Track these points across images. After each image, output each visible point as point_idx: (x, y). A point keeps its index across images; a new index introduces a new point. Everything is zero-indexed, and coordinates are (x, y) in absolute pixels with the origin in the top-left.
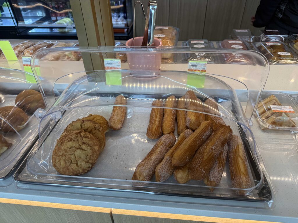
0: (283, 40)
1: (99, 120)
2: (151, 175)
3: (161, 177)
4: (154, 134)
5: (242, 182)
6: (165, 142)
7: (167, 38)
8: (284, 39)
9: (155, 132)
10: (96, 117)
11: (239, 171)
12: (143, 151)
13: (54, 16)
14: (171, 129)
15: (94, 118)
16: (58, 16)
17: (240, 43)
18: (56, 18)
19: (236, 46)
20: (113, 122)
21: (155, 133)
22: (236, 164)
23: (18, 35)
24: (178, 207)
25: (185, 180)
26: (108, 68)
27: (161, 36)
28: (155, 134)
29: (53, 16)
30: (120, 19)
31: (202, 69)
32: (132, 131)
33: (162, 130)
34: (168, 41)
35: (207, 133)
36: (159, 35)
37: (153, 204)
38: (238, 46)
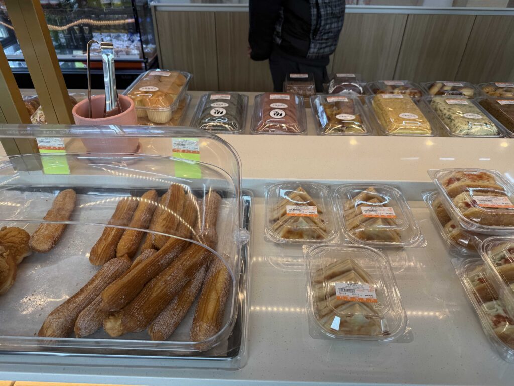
0: (361, 92)
1: (14, 236)
2: (68, 327)
3: (80, 329)
4: (99, 257)
5: (200, 331)
6: (108, 271)
7: (159, 93)
8: (361, 89)
9: (100, 255)
10: (11, 232)
11: (204, 313)
12: (77, 285)
14: (127, 248)
15: (7, 233)
17: (286, 98)
19: (277, 104)
20: (35, 239)
21: (101, 257)
22: (205, 302)
24: (100, 374)
25: (119, 331)
26: (44, 148)
27: (151, 90)
28: (101, 259)
30: (134, 46)
31: (193, 150)
32: (72, 252)
33: (115, 250)
34: (160, 98)
35: (171, 255)
36: (147, 88)
37: (64, 371)
38: (280, 104)
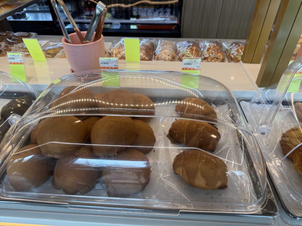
13: (88, 11)
16: (92, 11)
18: (90, 13)
23: (55, 31)
29: (86, 11)
